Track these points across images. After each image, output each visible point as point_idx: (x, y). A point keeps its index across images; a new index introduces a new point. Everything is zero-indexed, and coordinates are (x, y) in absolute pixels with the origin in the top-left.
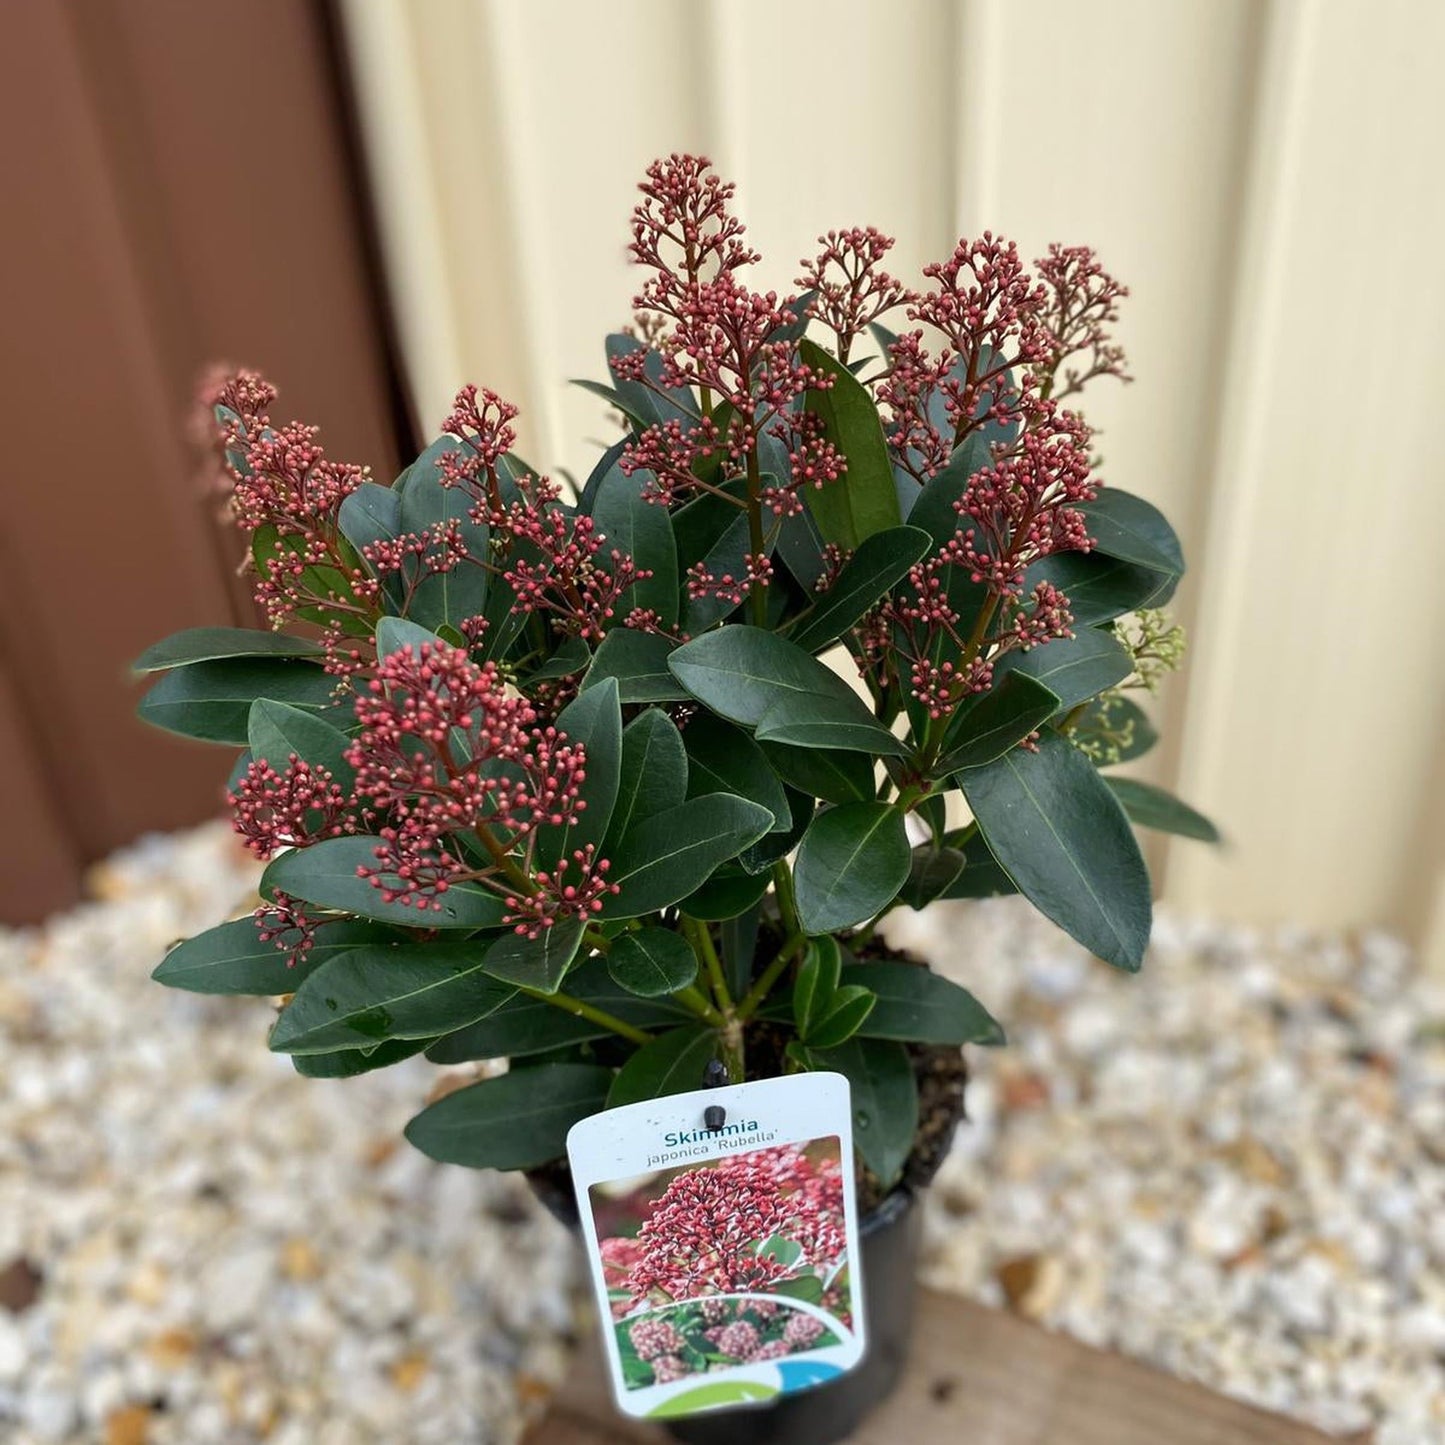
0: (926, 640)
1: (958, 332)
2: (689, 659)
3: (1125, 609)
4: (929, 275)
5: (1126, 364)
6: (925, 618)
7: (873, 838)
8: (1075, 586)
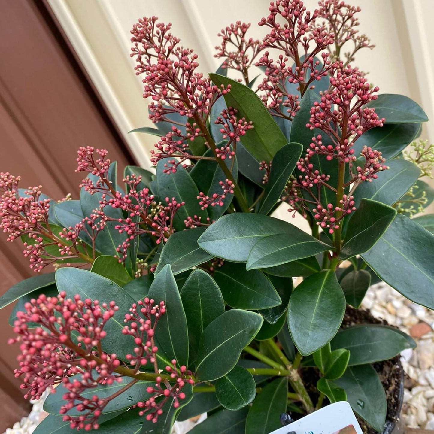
0: (318, 192)
1: (285, 47)
2: (207, 239)
3: (406, 145)
4: (261, 25)
5: (369, 41)
6: (311, 185)
7: (323, 293)
8: (379, 142)
